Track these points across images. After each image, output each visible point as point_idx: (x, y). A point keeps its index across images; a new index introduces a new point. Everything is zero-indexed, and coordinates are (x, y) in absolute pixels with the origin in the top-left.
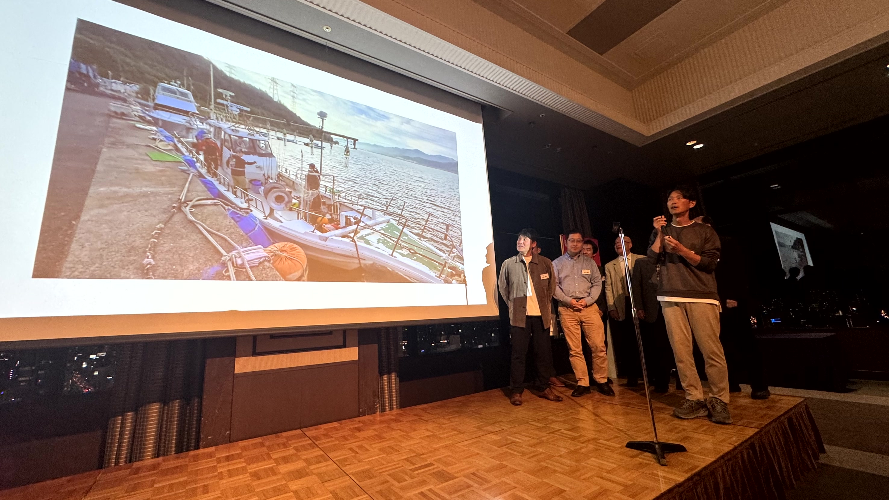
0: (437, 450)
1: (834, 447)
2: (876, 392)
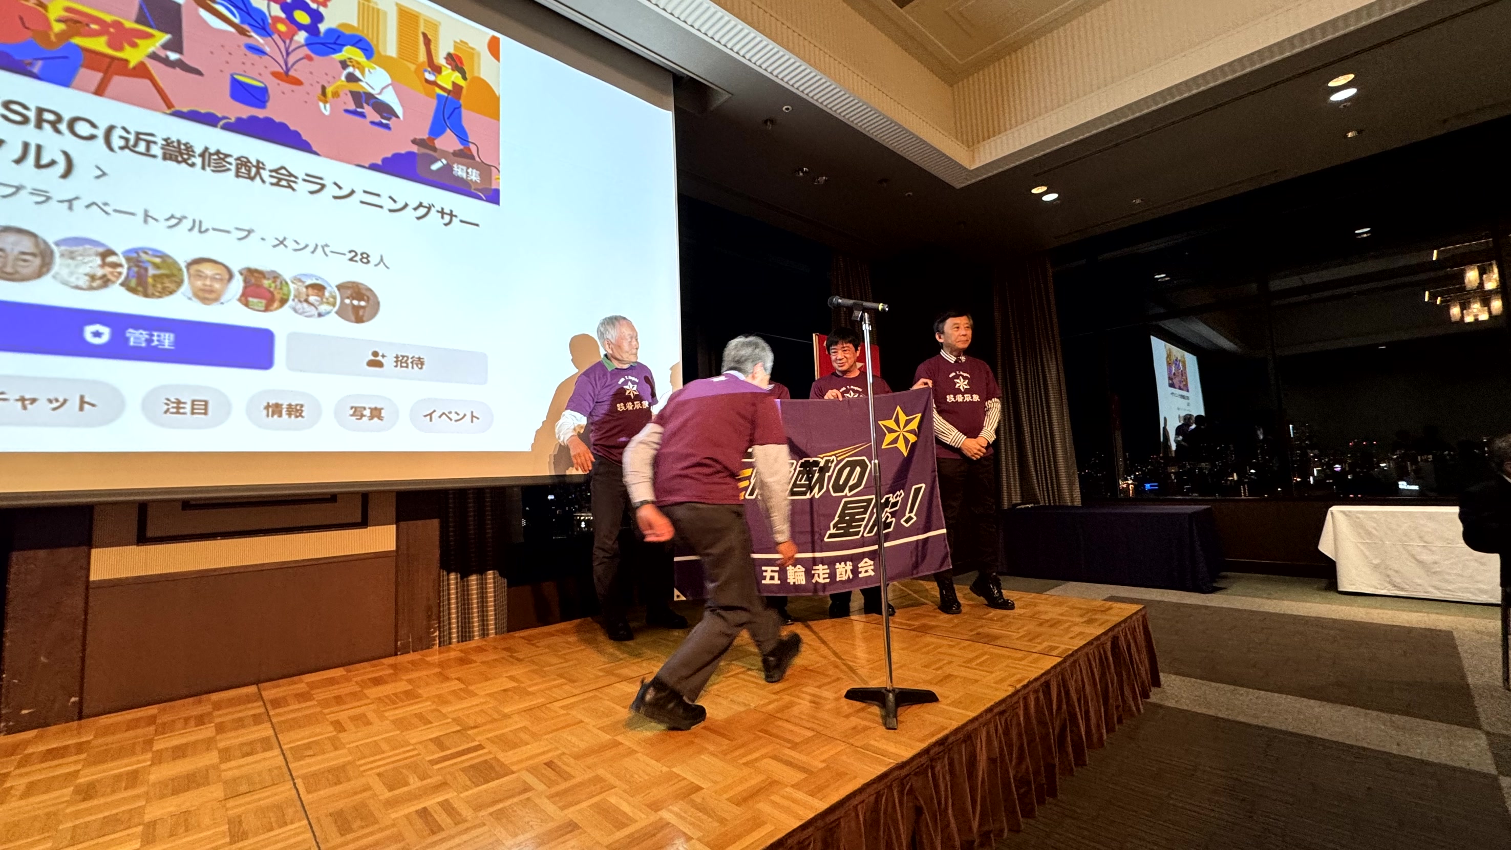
0: (507, 716)
1: (1173, 677)
2: (1249, 591)
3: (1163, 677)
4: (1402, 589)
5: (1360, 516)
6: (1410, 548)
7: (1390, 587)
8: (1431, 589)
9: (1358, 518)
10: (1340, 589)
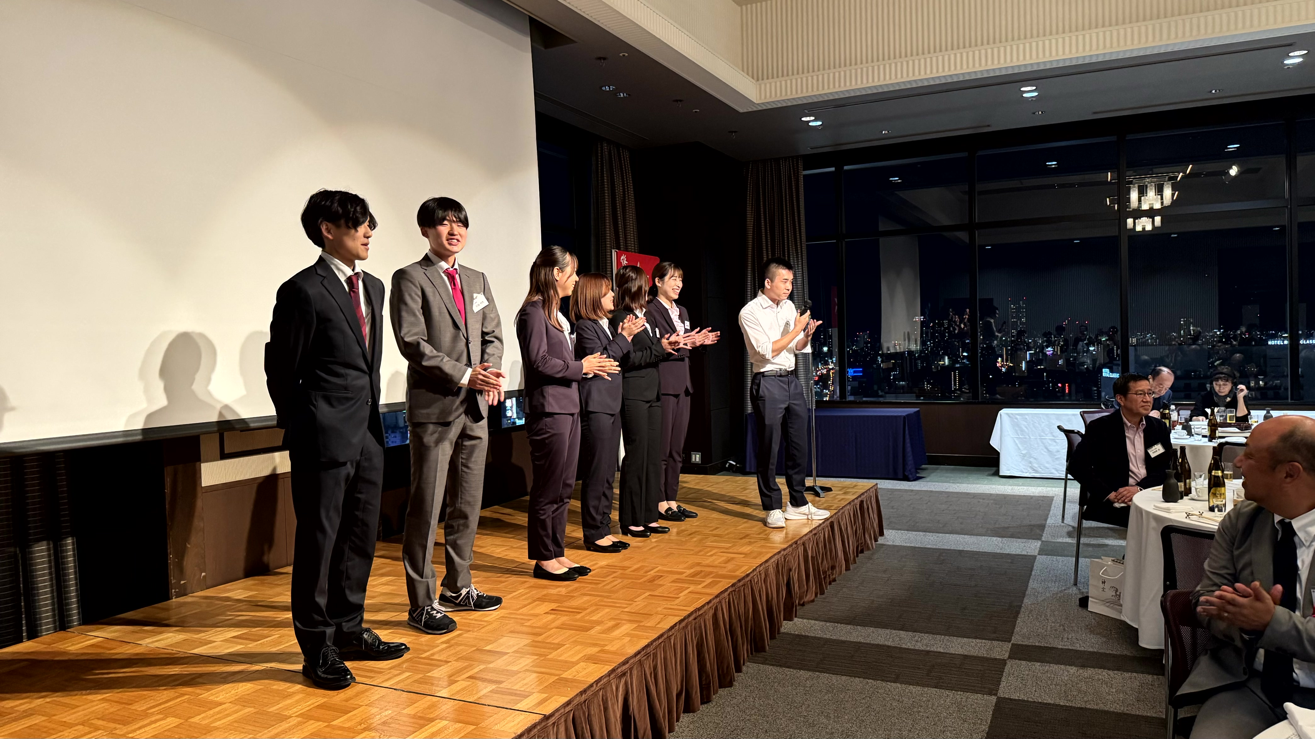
1: (891, 531)
2: (943, 478)
3: (885, 531)
4: (1037, 472)
5: (1018, 417)
6: (1044, 441)
7: (1031, 471)
8: (1053, 471)
9: (1017, 419)
10: (1001, 474)
